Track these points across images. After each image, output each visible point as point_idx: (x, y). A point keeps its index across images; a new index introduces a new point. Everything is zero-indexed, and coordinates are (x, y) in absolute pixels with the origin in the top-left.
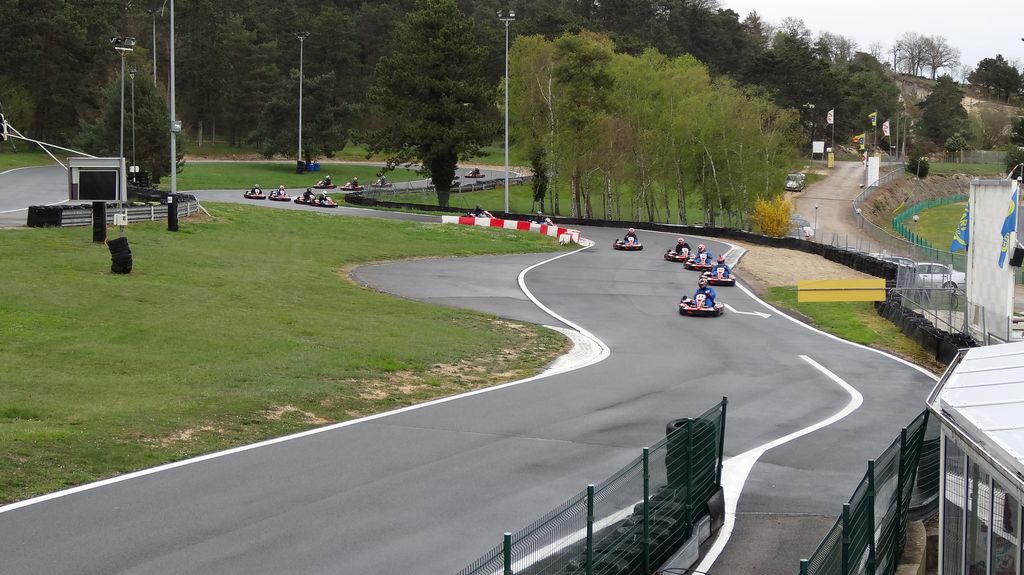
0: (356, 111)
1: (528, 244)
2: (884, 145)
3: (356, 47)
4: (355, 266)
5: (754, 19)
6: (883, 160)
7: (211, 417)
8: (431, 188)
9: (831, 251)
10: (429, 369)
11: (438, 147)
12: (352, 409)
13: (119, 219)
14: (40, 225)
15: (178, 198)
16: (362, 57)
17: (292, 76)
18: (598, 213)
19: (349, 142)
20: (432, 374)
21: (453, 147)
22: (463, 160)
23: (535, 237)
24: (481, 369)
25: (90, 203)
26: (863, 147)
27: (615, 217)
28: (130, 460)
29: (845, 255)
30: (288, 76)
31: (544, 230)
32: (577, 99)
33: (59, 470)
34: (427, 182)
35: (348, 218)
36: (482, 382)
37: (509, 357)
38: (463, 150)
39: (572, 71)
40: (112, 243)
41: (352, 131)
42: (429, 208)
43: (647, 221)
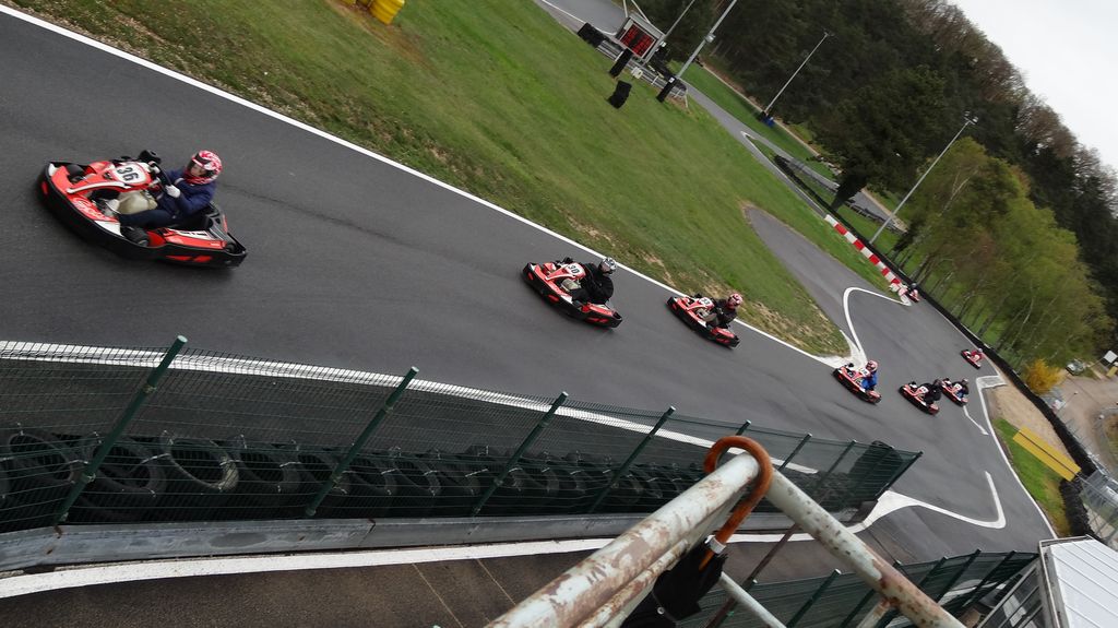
0: (824, 106)
1: (868, 273)
4: (752, 206)
7: (614, 233)
8: (835, 191)
9: (1061, 427)
10: (755, 302)
11: (859, 170)
13: (637, 72)
14: (585, 39)
15: (677, 83)
16: (855, 74)
17: (802, 54)
19: (805, 124)
20: (754, 307)
21: (869, 177)
22: (868, 189)
23: (876, 272)
24: (784, 326)
25: (625, 47)
27: (936, 298)
29: (1069, 437)
30: (800, 52)
31: (885, 272)
32: (973, 205)
33: (515, 199)
34: (834, 185)
36: (780, 334)
37: (806, 332)
38: (874, 184)
39: (985, 186)
40: (620, 83)
41: (812, 117)
42: (823, 203)
43: (956, 316)
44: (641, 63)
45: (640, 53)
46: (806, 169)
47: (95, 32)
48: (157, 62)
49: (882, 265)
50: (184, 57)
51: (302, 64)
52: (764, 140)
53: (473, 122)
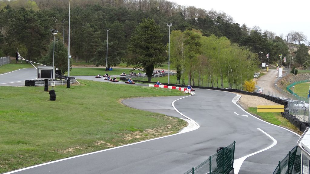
0: (123, 52)
1: (175, 93)
2: (284, 64)
3: (124, 33)
4: (123, 99)
5: (244, 26)
6: (283, 69)
7: (79, 144)
8: (146, 76)
9: (267, 96)
10: (145, 131)
11: (148, 64)
12: (121, 143)
13: (52, 84)
14: (29, 86)
15: (70, 78)
18: (196, 84)
19: (122, 62)
20: (145, 132)
21: (153, 64)
22: (156, 67)
23: (177, 91)
24: (160, 131)
25: (44, 79)
26: (277, 65)
27: (201, 86)
28: (54, 157)
29: (272, 98)
30: (104, 42)
31: (180, 89)
32: (190, 50)
33: (33, 160)
34: (144, 74)
35: (121, 85)
36: (161, 135)
37: (169, 127)
38: (156, 65)
39: (189, 41)
40: (49, 92)
41: (122, 58)
42: (145, 82)
43: (211, 87)
45: (50, 77)
49: (177, 88)
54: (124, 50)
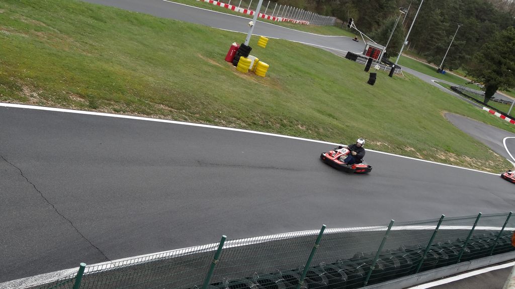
0: (467, 58)
1: (511, 129)
3: (477, 35)
4: (447, 112)
7: (388, 141)
8: (484, 95)
10: (462, 156)
11: (492, 82)
12: (432, 158)
13: (377, 67)
14: (349, 59)
15: (396, 67)
17: (450, 38)
19: (461, 68)
20: (462, 158)
21: (498, 84)
22: (499, 90)
24: (479, 164)
25: (368, 57)
30: (448, 38)
34: (483, 93)
36: (478, 168)
37: (491, 164)
38: (501, 87)
40: (371, 74)
41: (463, 65)
42: (480, 102)
44: (378, 62)
45: (376, 58)
46: (467, 89)
47: (148, 114)
48: (176, 120)
50: (186, 115)
51: (234, 104)
52: (443, 81)
53: (312, 109)
54: (469, 55)
